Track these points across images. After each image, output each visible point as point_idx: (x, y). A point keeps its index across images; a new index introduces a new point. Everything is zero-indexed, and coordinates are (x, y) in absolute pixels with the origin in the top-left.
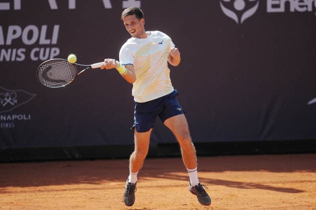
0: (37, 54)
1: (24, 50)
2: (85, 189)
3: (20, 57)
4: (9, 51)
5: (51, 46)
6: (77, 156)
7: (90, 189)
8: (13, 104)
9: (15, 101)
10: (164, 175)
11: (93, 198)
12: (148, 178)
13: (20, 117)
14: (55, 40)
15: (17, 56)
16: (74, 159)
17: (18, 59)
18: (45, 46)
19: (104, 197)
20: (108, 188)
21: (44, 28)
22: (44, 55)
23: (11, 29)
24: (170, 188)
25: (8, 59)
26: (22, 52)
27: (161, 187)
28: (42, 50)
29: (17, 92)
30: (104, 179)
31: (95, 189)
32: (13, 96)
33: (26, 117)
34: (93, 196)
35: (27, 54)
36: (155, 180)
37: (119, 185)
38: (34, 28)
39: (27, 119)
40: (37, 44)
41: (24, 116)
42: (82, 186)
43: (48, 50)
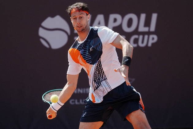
5: (149, 33)
14: (153, 28)
18: (143, 34)
21: (143, 16)
22: (143, 42)
23: (112, 17)
28: (141, 37)
38: (134, 17)
43: (146, 37)
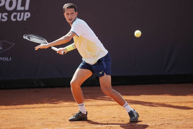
0: (15, 17)
1: (7, 14)
2: (48, 107)
3: (4, 19)
6: (42, 85)
7: (51, 107)
10: (100, 98)
11: (53, 113)
12: (89, 100)
13: (4, 59)
15: (2, 18)
16: (40, 87)
17: (3, 20)
19: (61, 112)
20: (63, 107)
24: (104, 106)
26: (5, 15)
27: (98, 105)
29: (2, 42)
30: (60, 100)
31: (54, 107)
33: (8, 59)
34: (53, 112)
35: (9, 16)
36: (95, 101)
37: (70, 104)
39: (9, 60)
40: (15, 10)
41: (7, 58)
42: (46, 105)
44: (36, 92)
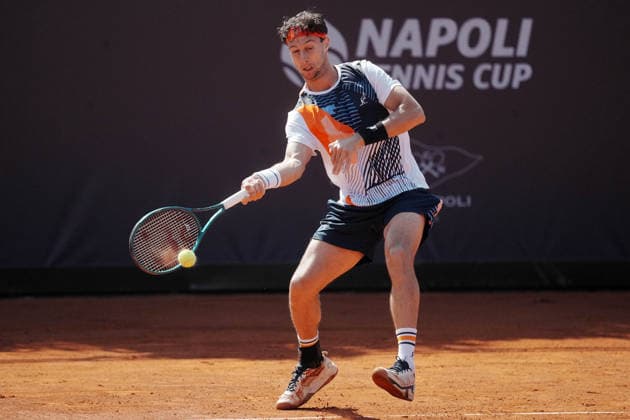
0: (487, 76)
1: (460, 68)
3: (452, 81)
4: (432, 68)
6: (562, 281)
8: (435, 174)
9: (442, 169)
13: (450, 201)
15: (447, 79)
17: (449, 86)
19: (615, 365)
25: (428, 85)
26: (458, 72)
29: (445, 152)
32: (436, 160)
35: (467, 75)
40: (487, 57)
44: (543, 301)
